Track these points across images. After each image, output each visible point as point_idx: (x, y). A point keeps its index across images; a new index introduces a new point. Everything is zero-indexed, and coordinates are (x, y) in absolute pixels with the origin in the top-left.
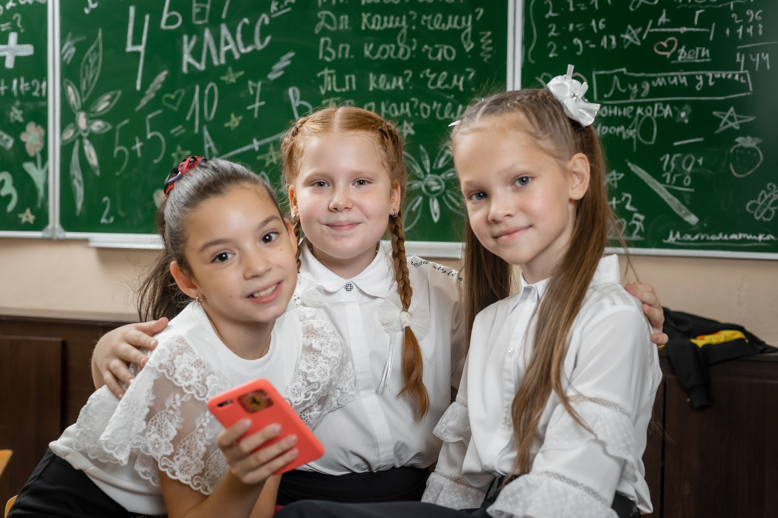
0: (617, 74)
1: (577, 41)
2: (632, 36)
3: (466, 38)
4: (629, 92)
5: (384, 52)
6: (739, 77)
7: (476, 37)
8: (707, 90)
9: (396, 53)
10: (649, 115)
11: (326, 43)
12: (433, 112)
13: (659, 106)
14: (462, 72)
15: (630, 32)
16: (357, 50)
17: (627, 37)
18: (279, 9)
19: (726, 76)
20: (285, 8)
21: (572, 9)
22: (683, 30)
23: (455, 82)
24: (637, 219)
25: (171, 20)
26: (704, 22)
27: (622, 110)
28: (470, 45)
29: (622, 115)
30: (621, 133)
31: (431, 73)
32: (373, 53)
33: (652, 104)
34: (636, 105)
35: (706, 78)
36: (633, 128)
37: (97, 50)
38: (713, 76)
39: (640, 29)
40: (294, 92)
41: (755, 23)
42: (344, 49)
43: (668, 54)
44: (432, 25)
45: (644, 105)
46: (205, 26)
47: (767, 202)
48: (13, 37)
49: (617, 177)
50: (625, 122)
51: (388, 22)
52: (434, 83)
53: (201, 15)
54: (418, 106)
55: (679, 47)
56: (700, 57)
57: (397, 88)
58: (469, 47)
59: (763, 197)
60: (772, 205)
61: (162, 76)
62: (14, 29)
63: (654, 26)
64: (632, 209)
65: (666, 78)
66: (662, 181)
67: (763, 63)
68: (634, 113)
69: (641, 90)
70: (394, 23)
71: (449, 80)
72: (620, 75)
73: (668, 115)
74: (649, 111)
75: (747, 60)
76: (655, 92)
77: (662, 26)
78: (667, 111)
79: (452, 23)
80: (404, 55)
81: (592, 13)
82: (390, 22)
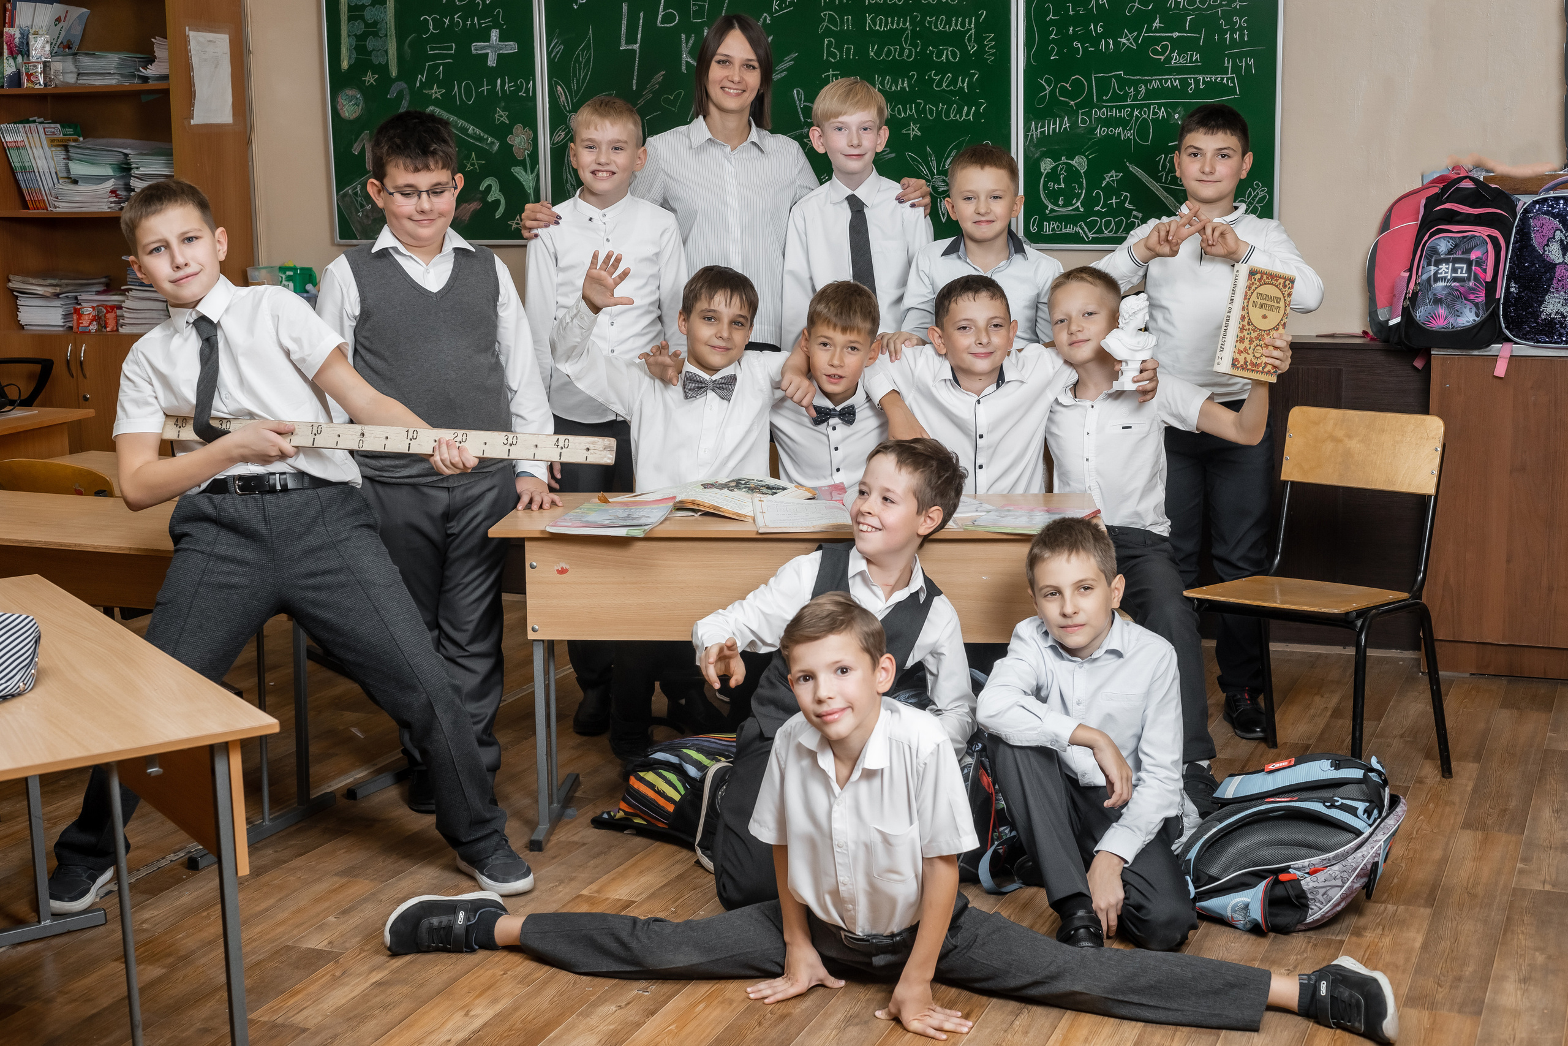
0: (1115, 76)
1: (1077, 44)
2: (1128, 40)
3: (969, 40)
4: (1127, 94)
5: (889, 53)
6: (1227, 81)
7: (979, 39)
8: (1198, 93)
9: (901, 54)
10: (1144, 116)
11: (830, 44)
12: (939, 113)
13: (1154, 108)
14: (966, 74)
15: (1126, 36)
16: (862, 51)
17: (1124, 40)
18: (781, 9)
19: (1216, 80)
20: (787, 7)
21: (1071, 13)
22: (1176, 35)
23: (960, 83)
24: (1136, 217)
25: (667, 18)
26: (1195, 27)
27: (1120, 112)
28: (974, 47)
29: (1120, 116)
30: (1119, 134)
31: (935, 75)
32: (878, 53)
33: (1148, 106)
34: (1133, 107)
35: (1197, 81)
36: (1130, 130)
37: (588, 47)
38: (1204, 78)
39: (1136, 33)
40: (798, 92)
41: (1241, 29)
42: (849, 49)
43: (1163, 58)
44: (936, 27)
45: (1140, 107)
46: (703, 24)
47: (1253, 199)
48: (495, 34)
49: (1116, 176)
50: (1123, 123)
51: (892, 24)
52: (940, 84)
53: (699, 13)
54: (924, 107)
55: (1172, 51)
56: (1191, 62)
57: (903, 89)
58: (973, 49)
59: (1250, 194)
60: (1257, 203)
61: (660, 76)
62: (496, 25)
63: (1149, 30)
64: (1131, 207)
65: (1160, 81)
66: (1158, 180)
67: (1248, 67)
68: (1131, 115)
69: (1138, 92)
70: (898, 24)
71: (954, 82)
72: (1117, 77)
73: (1163, 117)
74: (1145, 114)
75: (1234, 64)
76: (1151, 94)
77: (1156, 31)
78: (1162, 113)
79: (956, 25)
80: (909, 56)
81: (1090, 18)
82: (894, 24)
